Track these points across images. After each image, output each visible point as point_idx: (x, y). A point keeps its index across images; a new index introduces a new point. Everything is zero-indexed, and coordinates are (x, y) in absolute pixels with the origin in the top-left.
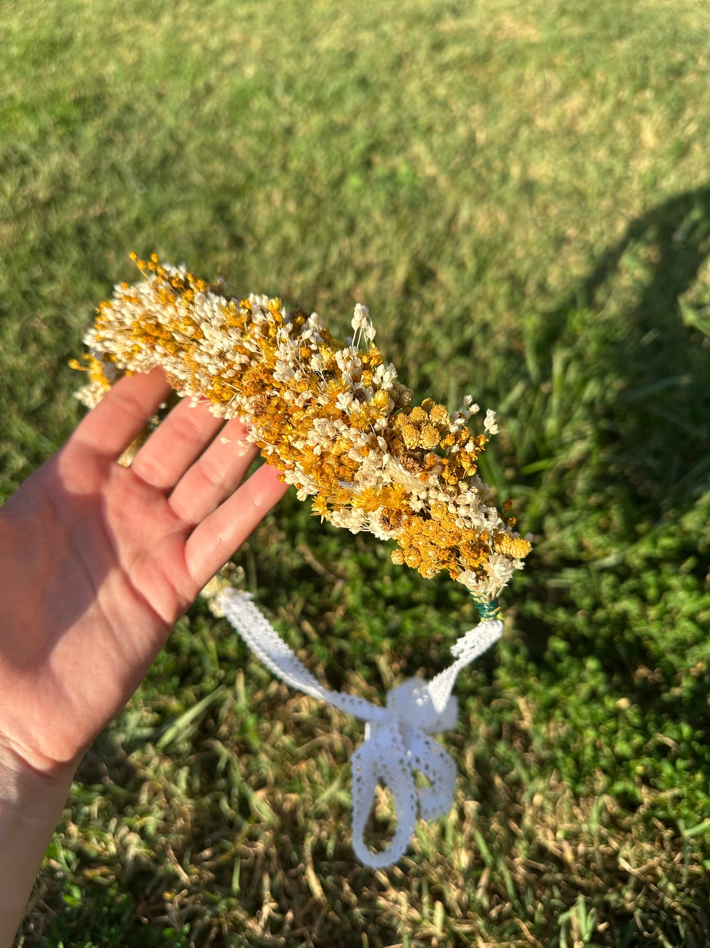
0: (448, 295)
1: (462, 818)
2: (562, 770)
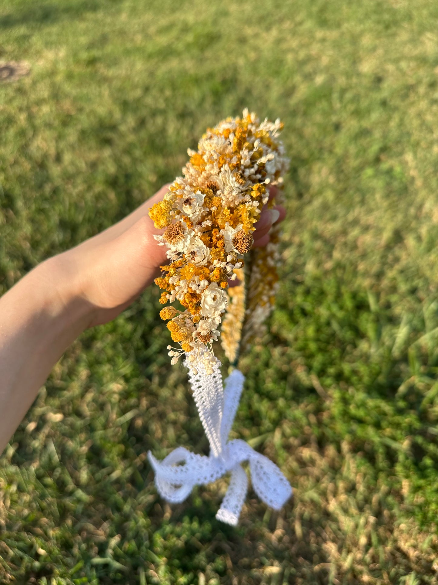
0: (409, 255)
1: (367, 523)
2: (416, 517)
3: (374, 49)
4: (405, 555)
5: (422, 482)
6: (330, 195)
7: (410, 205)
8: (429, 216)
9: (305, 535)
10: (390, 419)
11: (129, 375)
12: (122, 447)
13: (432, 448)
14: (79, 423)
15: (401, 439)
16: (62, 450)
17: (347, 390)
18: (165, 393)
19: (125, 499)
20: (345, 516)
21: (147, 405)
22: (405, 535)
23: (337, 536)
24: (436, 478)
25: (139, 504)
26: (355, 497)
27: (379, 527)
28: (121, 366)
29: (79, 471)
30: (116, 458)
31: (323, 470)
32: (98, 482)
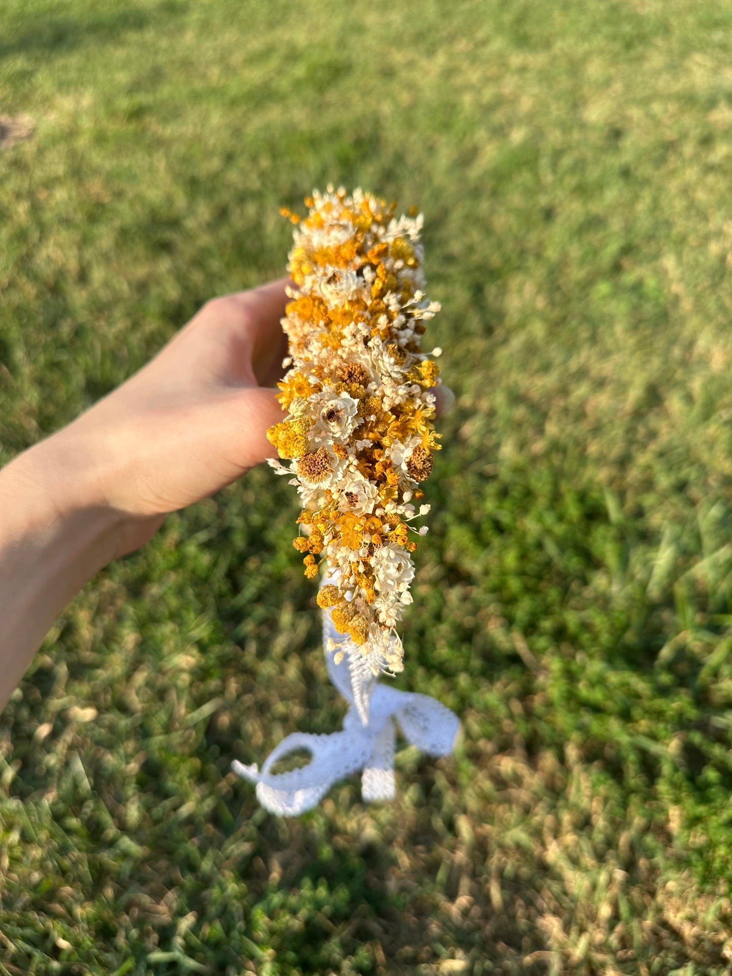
0: (673, 426)
1: (611, 880)
2: (694, 869)
3: (607, 83)
4: (676, 934)
5: (701, 810)
6: (538, 329)
7: (672, 342)
8: (704, 361)
9: (508, 904)
10: (646, 704)
11: (206, 640)
12: (196, 762)
13: (717, 751)
14: (124, 723)
15: (665, 738)
16: (96, 770)
17: (574, 658)
18: (267, 668)
19: (203, 851)
20: (574, 870)
21: (237, 691)
22: (675, 900)
23: (560, 904)
24: (725, 802)
25: (227, 858)
26: (590, 838)
27: (632, 887)
28: (193, 625)
29: (125, 805)
30: (187, 782)
31: (535, 793)
32: (157, 822)
